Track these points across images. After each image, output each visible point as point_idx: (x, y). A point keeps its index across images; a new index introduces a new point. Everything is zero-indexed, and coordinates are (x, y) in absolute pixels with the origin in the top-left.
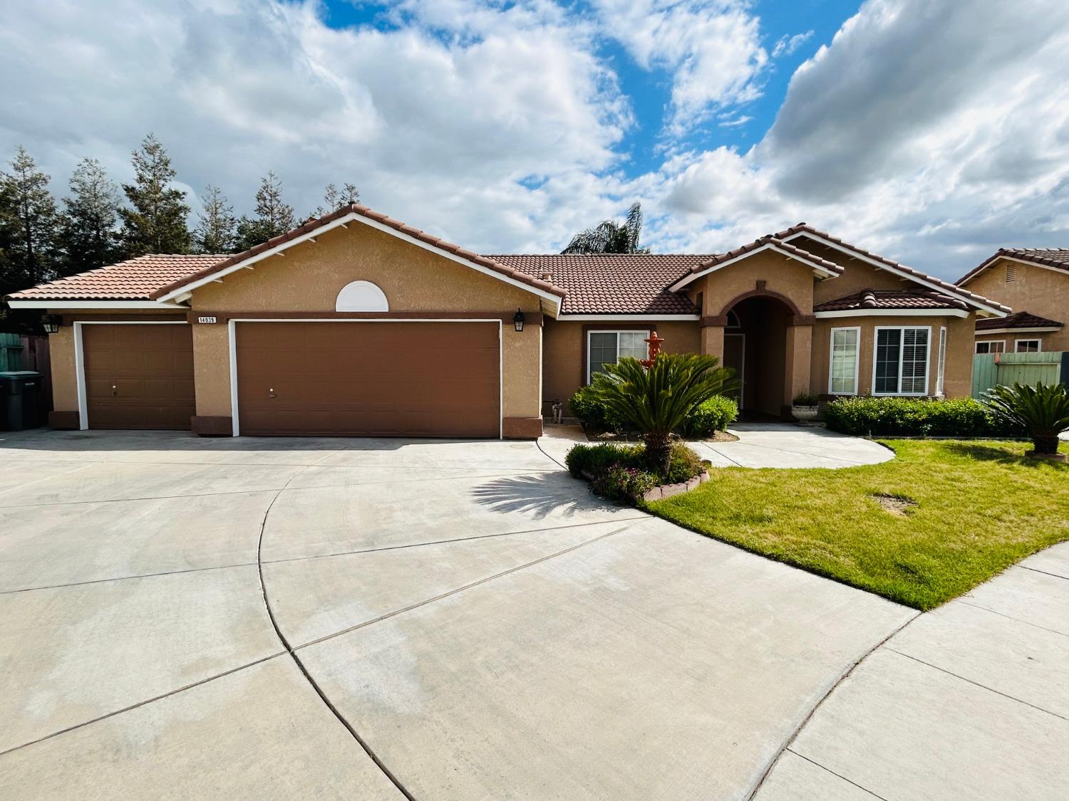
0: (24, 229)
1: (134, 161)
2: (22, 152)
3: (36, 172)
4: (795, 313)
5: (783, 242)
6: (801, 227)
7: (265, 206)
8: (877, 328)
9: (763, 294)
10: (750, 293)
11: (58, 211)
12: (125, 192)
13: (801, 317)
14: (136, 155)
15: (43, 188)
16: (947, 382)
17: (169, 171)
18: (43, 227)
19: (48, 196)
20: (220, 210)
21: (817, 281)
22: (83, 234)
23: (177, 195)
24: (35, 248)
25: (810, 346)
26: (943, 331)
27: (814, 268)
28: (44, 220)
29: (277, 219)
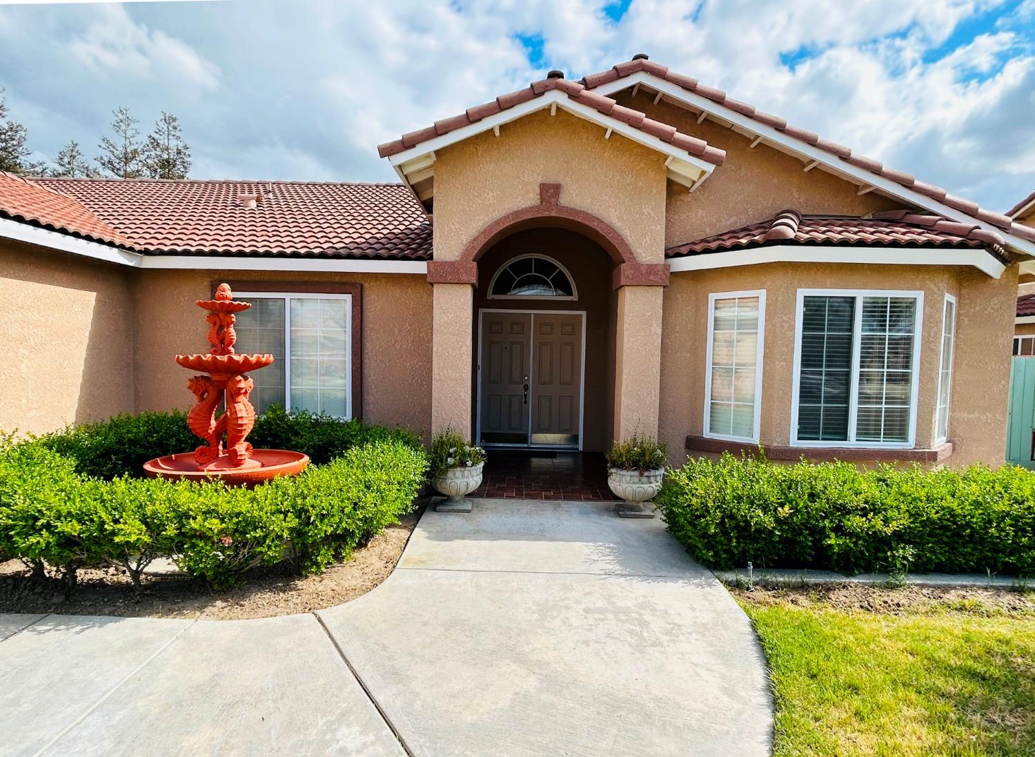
4: (625, 256)
5: (599, 94)
6: (640, 64)
8: (802, 293)
9: (554, 214)
10: (527, 210)
13: (637, 266)
16: (958, 415)
21: (674, 189)
25: (659, 331)
26: (950, 304)
27: (666, 157)
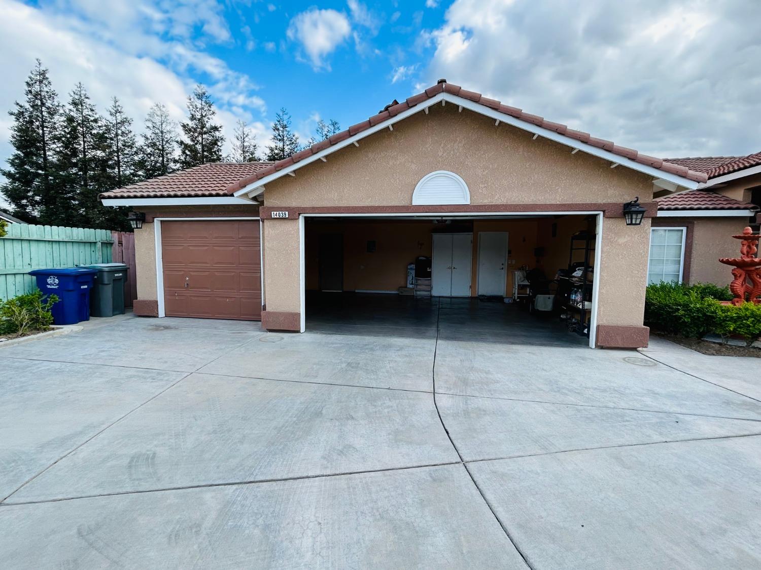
0: (116, 158)
1: (189, 104)
2: (116, 102)
3: (124, 116)
7: (279, 135)
11: (138, 145)
12: (182, 128)
14: (190, 99)
15: (128, 128)
17: (211, 112)
18: (128, 156)
19: (132, 134)
20: (246, 139)
22: (153, 160)
23: (215, 129)
24: (123, 171)
28: (129, 151)
29: (287, 145)
